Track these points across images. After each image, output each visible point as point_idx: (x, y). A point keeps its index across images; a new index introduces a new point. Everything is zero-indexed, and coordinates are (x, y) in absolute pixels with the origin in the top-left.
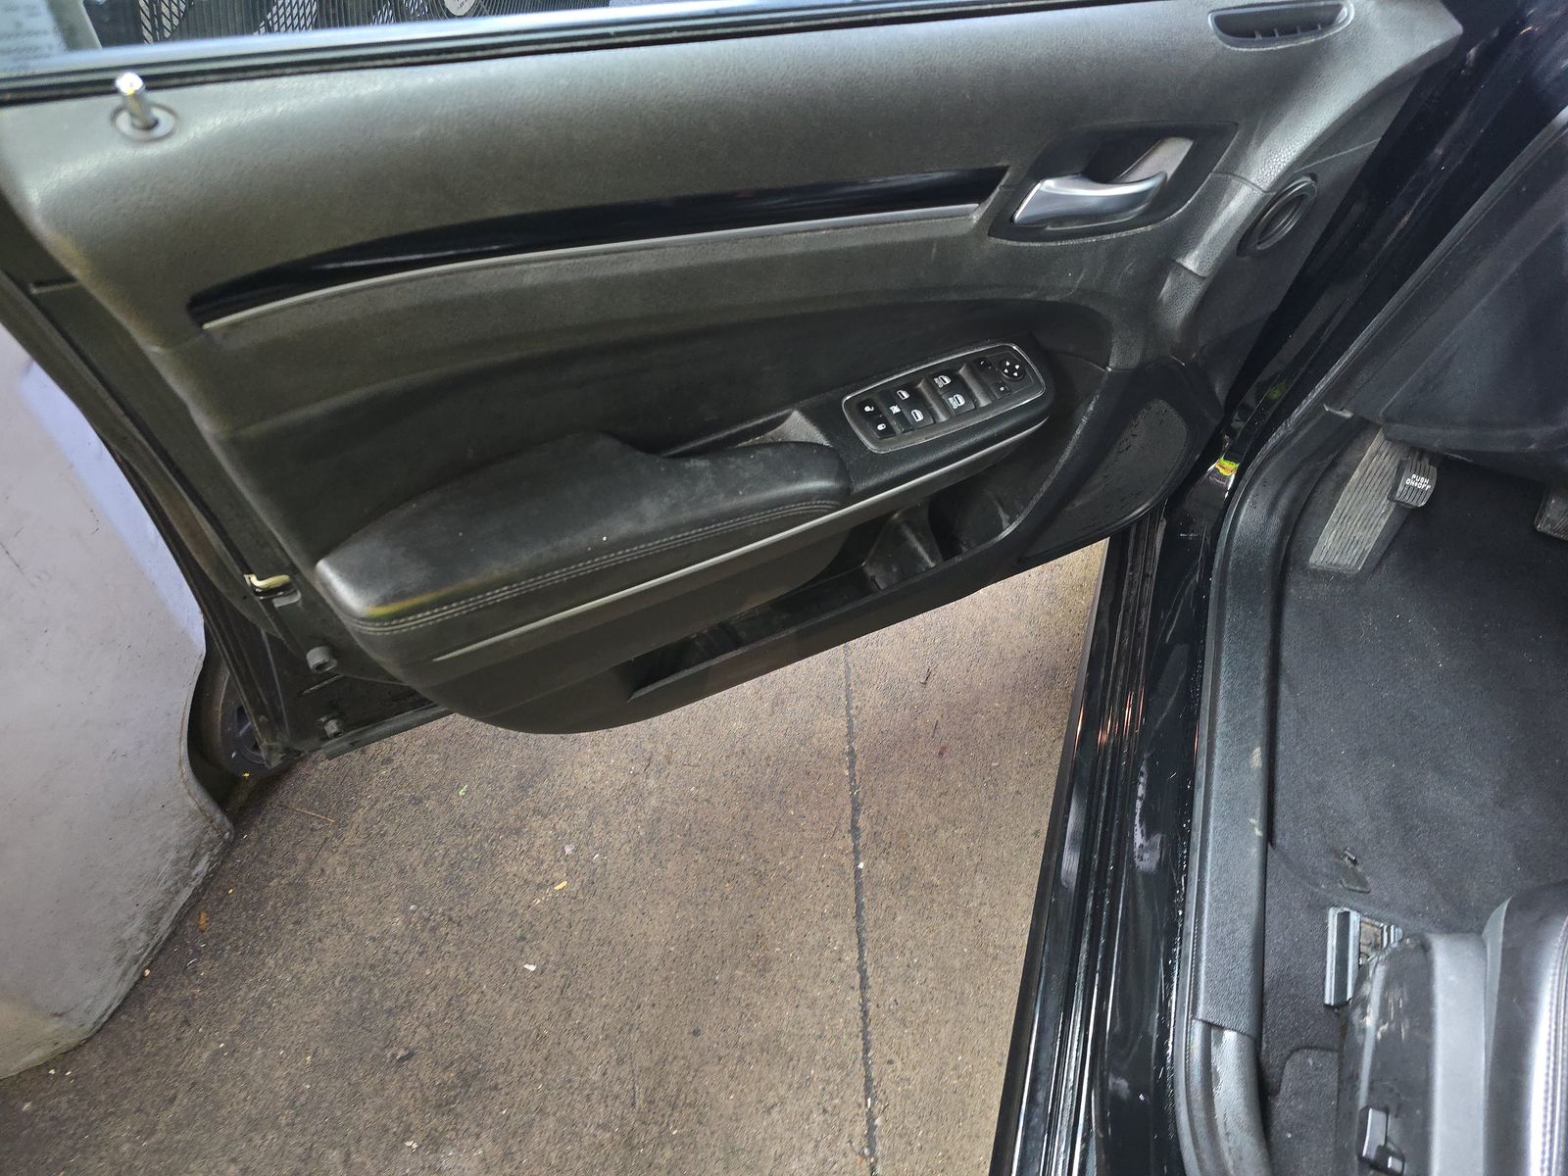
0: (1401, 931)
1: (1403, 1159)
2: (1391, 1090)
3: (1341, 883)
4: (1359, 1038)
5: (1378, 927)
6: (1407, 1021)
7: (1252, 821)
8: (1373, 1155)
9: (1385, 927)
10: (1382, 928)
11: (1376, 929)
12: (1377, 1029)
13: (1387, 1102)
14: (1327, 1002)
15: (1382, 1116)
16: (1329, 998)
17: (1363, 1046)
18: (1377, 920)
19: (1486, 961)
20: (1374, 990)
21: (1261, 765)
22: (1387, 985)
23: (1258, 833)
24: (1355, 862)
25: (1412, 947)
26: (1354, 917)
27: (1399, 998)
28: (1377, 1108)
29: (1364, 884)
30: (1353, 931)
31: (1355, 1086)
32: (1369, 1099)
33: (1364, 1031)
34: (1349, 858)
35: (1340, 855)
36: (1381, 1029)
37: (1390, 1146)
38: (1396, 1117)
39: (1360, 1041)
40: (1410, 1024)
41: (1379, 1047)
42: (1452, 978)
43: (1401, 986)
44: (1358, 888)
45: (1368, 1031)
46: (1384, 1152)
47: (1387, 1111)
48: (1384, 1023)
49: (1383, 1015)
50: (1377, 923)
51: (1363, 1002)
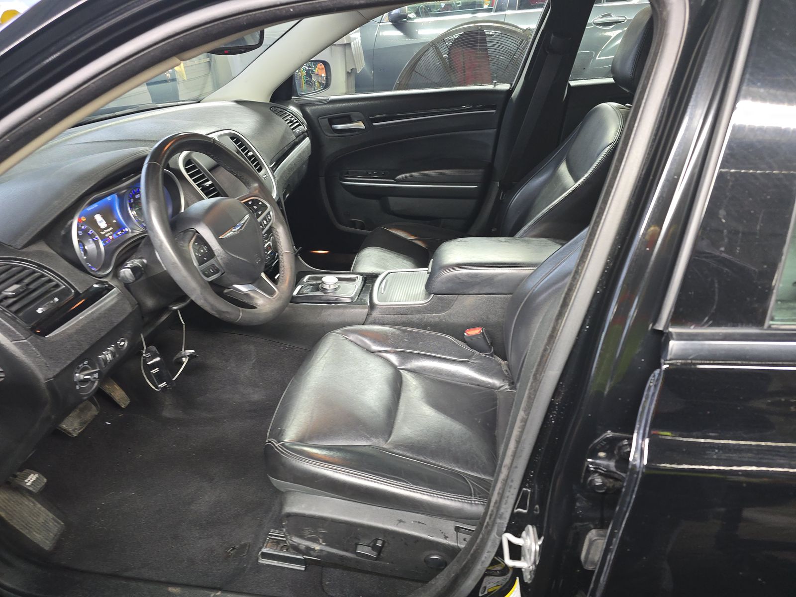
0: (272, 530)
1: (377, 539)
2: (348, 541)
3: (244, 556)
4: (325, 553)
5: (269, 540)
6: (320, 529)
7: (212, 596)
8: (375, 553)
9: (269, 537)
10: (270, 538)
11: (270, 542)
12: (321, 544)
13: (353, 544)
14: (303, 569)
15: (359, 547)
16: (302, 568)
17: (328, 552)
18: (265, 541)
19: (296, 491)
20: (303, 543)
21: (179, 588)
22: (302, 537)
23: (219, 593)
24: (234, 548)
25: (287, 522)
26: (264, 550)
27: (308, 532)
28: (356, 549)
29: (245, 545)
30: (271, 551)
31: (345, 558)
32: (352, 552)
33: (321, 551)
34: (231, 551)
35: (229, 555)
36: (321, 542)
37: (371, 545)
38: (359, 540)
39: (326, 553)
40: (320, 528)
41: (329, 545)
42: (303, 506)
43: (303, 530)
44: (247, 548)
45: (321, 549)
46: (374, 547)
47: (357, 544)
48: (319, 541)
49: (315, 540)
50: (267, 541)
51: (308, 550)
